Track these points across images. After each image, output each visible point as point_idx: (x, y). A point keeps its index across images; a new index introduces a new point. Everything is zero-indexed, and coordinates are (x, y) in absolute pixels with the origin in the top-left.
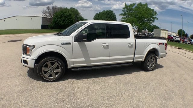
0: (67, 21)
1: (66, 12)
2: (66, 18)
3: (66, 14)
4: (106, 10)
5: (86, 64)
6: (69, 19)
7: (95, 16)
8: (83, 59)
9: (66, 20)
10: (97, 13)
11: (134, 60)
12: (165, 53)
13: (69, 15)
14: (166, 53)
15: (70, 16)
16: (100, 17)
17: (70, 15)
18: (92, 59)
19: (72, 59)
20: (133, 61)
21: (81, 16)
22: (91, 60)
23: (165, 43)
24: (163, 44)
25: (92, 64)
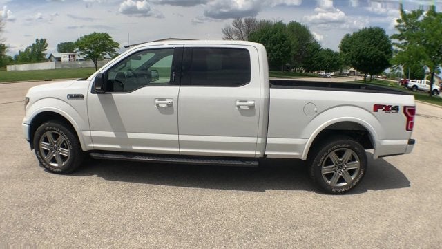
0: (276, 53)
1: (275, 32)
2: (274, 45)
3: (274, 36)
4: (368, 27)
5: (119, 147)
6: (281, 47)
7: (342, 42)
8: (111, 134)
9: (275, 51)
10: (348, 35)
11: (266, 153)
12: (406, 142)
13: (281, 39)
14: (412, 142)
15: (283, 41)
16: (355, 44)
17: (283, 38)
18: (131, 135)
19: (89, 132)
20: (265, 156)
21: (316, 42)
22: (129, 137)
23: (405, 107)
24: (396, 108)
25: (134, 148)
